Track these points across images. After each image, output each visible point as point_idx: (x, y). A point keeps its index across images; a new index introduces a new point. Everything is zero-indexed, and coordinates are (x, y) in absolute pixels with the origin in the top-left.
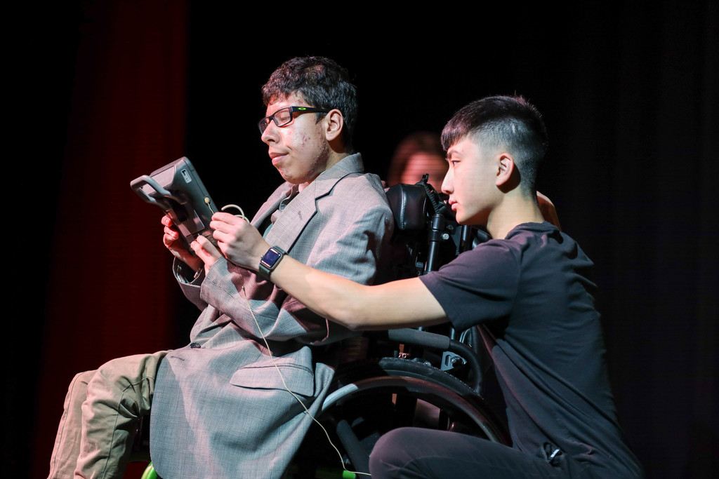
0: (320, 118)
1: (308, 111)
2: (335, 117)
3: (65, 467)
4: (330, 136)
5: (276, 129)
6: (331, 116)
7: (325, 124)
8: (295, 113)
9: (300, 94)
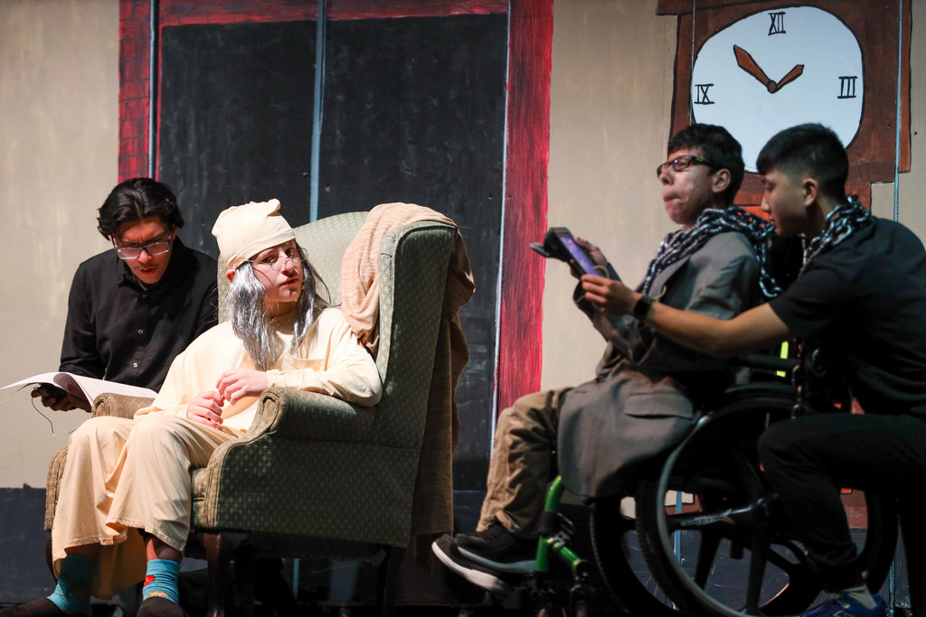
0: (712, 173)
1: (704, 163)
2: (724, 176)
3: (498, 487)
4: (716, 189)
5: (672, 172)
6: (722, 174)
7: (715, 179)
8: (693, 161)
9: (700, 148)
